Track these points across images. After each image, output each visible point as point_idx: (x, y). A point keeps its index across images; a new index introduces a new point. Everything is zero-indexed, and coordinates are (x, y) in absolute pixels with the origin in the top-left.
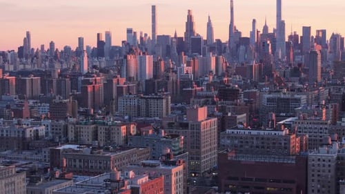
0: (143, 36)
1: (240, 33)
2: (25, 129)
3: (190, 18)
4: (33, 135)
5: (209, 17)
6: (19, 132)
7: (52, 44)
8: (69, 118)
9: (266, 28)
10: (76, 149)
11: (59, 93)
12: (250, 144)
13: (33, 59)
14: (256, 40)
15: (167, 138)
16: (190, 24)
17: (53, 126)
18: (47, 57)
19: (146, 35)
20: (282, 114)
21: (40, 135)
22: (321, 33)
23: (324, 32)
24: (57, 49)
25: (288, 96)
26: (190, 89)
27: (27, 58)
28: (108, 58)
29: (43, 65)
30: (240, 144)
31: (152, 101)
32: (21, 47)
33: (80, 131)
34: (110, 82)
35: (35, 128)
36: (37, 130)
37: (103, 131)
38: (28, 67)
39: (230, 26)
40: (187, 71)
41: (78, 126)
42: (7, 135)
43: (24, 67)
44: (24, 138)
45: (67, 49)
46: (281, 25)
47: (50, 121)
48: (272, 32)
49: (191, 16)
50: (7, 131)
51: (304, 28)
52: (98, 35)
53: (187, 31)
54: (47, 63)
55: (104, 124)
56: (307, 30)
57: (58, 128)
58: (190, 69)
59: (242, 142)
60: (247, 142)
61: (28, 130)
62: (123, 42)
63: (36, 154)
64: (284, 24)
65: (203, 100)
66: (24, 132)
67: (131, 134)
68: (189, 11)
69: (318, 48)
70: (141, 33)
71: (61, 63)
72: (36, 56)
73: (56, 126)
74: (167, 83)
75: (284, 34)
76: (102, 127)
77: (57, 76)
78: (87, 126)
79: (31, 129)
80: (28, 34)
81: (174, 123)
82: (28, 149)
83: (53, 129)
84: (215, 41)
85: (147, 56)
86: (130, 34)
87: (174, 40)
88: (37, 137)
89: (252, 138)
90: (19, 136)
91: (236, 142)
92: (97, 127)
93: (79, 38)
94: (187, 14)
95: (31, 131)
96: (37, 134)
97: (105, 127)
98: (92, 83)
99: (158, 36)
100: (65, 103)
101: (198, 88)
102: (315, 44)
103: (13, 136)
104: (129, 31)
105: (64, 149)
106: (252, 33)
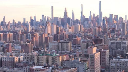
0: (48, 18)
1: (85, 16)
2: (14, 58)
3: (66, 11)
4: (17, 60)
5: (73, 11)
6: (11, 59)
7: (14, 21)
8: (33, 52)
9: (94, 15)
10: (42, 69)
11: (21, 40)
12: (125, 66)
13: (7, 26)
14: (91, 19)
15: (81, 62)
16: (66, 13)
17: (26, 56)
18: (12, 26)
19: (49, 17)
20: (118, 49)
21: (21, 60)
22: (116, 16)
23: (117, 16)
24: (15, 23)
25: (120, 41)
26: (75, 38)
27: (4, 26)
28: (35, 26)
29: (11, 29)
30: (120, 66)
31: (64, 43)
32: (2, 22)
33: (40, 59)
34: (42, 35)
35: (18, 57)
36: (19, 58)
37: (51, 58)
38: (5, 29)
39: (81, 13)
40: (70, 31)
41: (39, 56)
42: (6, 60)
43: (4, 29)
44: (14, 62)
45: (19, 22)
46: (101, 13)
47: (24, 53)
48: (97, 16)
49: (66, 10)
50: (6, 59)
51: (110, 14)
52: (31, 17)
53: (65, 16)
54: (12, 28)
55: (51, 55)
56: (111, 15)
57: (28, 57)
58: (71, 30)
59: (121, 65)
60: (124, 65)
61: (15, 58)
62: (40, 20)
63: (20, 70)
64: (102, 13)
65: (86, 43)
66: (14, 59)
67: (64, 60)
68: (65, 8)
69: (115, 22)
70: (47, 16)
71: (18, 28)
72: (8, 25)
73: (27, 56)
74: (63, 36)
75: (102, 17)
76: (51, 57)
77: (20, 33)
78: (43, 57)
79: (17, 57)
80: (4, 17)
81: (82, 55)
82: (16, 67)
83: (26, 57)
84: (75, 19)
85: (54, 25)
86: (43, 17)
87: (60, 19)
88: (19, 61)
89: (126, 63)
90: (11, 61)
91: (118, 64)
92: (48, 57)
93: (24, 19)
94: (65, 9)
95: (17, 59)
96: (20, 60)
97: (52, 57)
98: (35, 36)
99: (54, 18)
100: (28, 45)
101: (78, 38)
102: (114, 21)
103: (8, 61)
104: (43, 16)
105: (36, 69)
106: (90, 17)
